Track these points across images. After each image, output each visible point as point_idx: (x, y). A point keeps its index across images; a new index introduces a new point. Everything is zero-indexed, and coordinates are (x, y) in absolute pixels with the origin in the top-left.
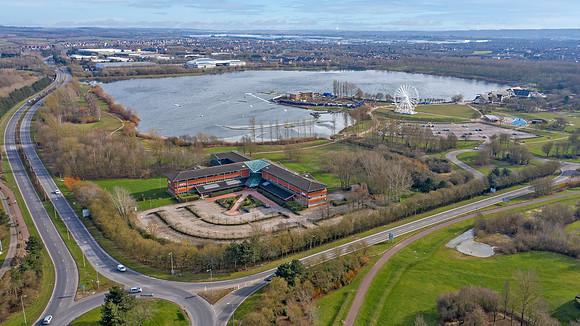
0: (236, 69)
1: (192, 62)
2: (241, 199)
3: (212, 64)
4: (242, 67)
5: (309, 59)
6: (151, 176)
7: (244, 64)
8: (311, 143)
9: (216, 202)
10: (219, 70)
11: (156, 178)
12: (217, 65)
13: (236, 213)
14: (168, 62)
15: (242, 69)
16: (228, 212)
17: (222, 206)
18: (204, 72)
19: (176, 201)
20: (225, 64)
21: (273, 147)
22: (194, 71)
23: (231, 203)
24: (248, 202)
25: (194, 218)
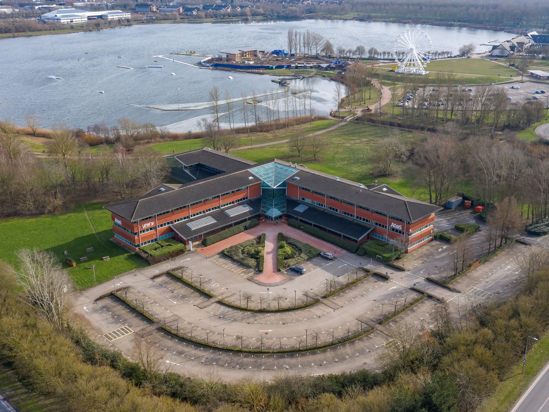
0: (120, 23)
1: (50, 15)
2: (269, 246)
3: (82, 17)
4: (128, 20)
5: (219, 7)
6: (66, 208)
7: (128, 15)
8: (307, 126)
9: (224, 255)
10: (96, 25)
11: (74, 211)
12: (89, 18)
13: (278, 278)
14: (12, 15)
15: (128, 23)
16: (261, 278)
17: (241, 263)
18: (72, 28)
19: (142, 260)
20: (101, 17)
21: (254, 137)
22: (56, 28)
23: (257, 257)
24: (288, 249)
25: (200, 300)
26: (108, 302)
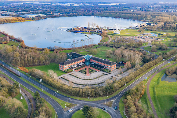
0: (44, 18)
2: (87, 70)
3: (34, 16)
13: (89, 75)
16: (86, 75)
17: (83, 73)
19: (65, 72)
20: (39, 16)
24: (91, 71)
26: (61, 79)
